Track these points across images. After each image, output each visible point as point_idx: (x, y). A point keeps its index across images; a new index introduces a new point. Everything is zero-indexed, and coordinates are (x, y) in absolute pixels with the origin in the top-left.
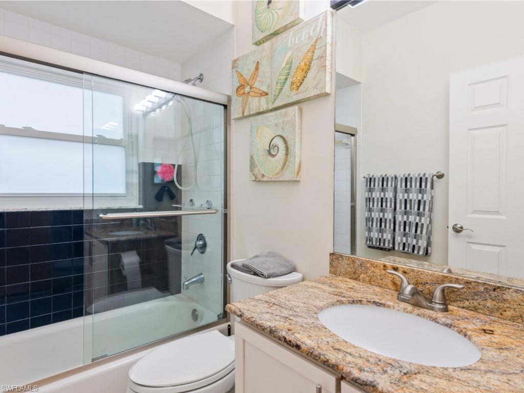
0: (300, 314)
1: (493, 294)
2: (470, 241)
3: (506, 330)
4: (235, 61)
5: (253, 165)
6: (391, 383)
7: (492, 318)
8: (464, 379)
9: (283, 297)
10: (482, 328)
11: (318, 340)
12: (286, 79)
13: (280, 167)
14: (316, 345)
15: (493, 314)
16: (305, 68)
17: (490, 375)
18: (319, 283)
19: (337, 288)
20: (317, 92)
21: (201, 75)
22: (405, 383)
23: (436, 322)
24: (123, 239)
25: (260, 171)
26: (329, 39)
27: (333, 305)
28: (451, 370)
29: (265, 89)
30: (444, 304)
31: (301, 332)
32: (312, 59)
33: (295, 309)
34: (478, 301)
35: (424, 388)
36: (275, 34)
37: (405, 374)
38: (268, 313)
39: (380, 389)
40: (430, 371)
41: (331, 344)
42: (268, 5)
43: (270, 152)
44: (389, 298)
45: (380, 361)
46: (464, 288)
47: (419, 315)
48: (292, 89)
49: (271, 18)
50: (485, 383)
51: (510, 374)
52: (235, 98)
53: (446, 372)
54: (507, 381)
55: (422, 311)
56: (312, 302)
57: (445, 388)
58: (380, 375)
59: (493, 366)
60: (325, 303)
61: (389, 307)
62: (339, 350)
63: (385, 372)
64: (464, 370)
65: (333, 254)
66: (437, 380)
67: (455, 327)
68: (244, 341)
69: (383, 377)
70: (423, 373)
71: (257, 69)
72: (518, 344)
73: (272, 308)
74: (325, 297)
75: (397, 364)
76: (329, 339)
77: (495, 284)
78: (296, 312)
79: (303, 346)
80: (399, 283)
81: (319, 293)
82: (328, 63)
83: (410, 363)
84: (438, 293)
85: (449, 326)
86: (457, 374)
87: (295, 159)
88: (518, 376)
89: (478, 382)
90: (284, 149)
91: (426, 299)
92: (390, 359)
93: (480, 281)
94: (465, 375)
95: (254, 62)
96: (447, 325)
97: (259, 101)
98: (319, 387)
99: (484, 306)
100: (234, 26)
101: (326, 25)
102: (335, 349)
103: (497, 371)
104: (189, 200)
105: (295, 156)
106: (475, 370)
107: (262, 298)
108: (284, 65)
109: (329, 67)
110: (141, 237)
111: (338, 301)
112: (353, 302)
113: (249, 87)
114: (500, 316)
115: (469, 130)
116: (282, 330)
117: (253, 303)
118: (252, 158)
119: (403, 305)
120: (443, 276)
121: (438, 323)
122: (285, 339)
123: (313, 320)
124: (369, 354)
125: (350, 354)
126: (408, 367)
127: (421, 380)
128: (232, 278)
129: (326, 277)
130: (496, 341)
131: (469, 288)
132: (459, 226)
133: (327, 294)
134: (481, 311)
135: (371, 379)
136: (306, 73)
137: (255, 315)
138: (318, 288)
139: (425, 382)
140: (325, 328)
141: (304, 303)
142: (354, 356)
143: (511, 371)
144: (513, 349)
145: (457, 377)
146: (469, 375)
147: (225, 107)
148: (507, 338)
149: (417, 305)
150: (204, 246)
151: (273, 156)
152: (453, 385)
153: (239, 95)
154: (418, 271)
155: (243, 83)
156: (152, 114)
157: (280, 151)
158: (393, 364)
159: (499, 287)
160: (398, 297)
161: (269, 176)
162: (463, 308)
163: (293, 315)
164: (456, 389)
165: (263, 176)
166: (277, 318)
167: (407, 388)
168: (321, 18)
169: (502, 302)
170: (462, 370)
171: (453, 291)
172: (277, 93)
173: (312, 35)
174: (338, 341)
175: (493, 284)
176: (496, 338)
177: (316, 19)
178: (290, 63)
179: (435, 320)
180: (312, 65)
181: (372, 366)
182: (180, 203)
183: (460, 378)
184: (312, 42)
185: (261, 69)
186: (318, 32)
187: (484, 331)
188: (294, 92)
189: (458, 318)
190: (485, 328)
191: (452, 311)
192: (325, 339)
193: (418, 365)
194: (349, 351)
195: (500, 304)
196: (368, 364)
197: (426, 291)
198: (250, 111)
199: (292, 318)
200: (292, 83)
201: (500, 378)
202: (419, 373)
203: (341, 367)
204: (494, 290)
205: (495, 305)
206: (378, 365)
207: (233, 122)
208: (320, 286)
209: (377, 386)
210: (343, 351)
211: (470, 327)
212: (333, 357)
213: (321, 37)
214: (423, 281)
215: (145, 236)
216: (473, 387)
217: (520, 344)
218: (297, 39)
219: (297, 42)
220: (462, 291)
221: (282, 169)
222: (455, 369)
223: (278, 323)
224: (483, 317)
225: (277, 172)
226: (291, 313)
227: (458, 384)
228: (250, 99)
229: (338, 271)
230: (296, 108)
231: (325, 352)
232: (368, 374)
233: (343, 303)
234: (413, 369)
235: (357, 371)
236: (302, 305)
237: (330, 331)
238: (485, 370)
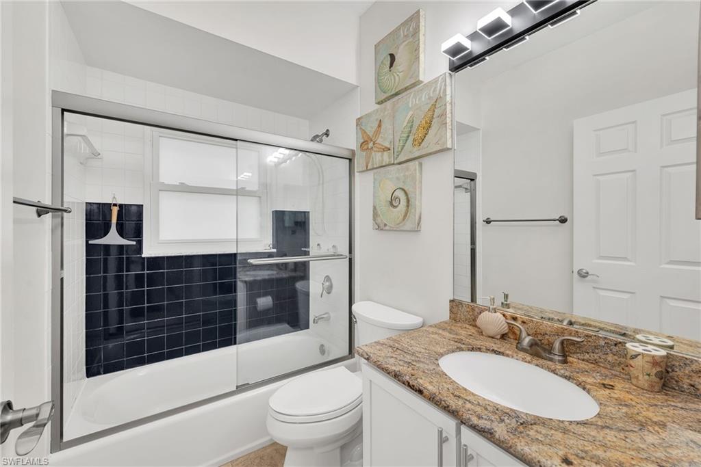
0: (422, 360)
1: (615, 349)
2: (595, 286)
3: (627, 386)
4: (359, 119)
5: (375, 215)
6: (508, 432)
7: (613, 372)
8: (579, 433)
9: (406, 343)
10: (601, 382)
11: (439, 386)
12: (408, 136)
13: (401, 217)
14: (438, 391)
15: (614, 368)
16: (426, 126)
17: (608, 431)
18: (439, 328)
19: (456, 334)
20: (438, 148)
21: (328, 130)
22: (521, 433)
23: (555, 373)
24: (259, 278)
25: (382, 220)
26: (448, 98)
27: (453, 352)
28: (567, 423)
29: (387, 144)
30: (563, 356)
31: (423, 378)
32: (433, 117)
33: (417, 355)
34: (599, 355)
35: (540, 439)
36: (397, 94)
37: (522, 424)
38: (392, 357)
39: (497, 436)
40: (546, 423)
41: (451, 390)
42: (390, 68)
43: (392, 203)
44: (508, 347)
45: (497, 410)
46: (583, 341)
47: (537, 365)
48: (414, 145)
49: (393, 81)
50: (601, 439)
51: (628, 431)
52: (358, 153)
53: (561, 425)
54: (624, 438)
55: (541, 361)
56: (433, 348)
57: (560, 439)
58: (497, 423)
59: (611, 422)
60: (445, 349)
61: (508, 356)
62: (459, 397)
63: (503, 421)
64: (581, 424)
65: (453, 301)
66: (553, 432)
67: (574, 379)
68: (371, 381)
69: (500, 425)
70: (539, 424)
71: (380, 126)
72: (639, 401)
73: (396, 353)
74: (445, 343)
75: (514, 414)
76: (449, 386)
77: (616, 339)
78: (417, 357)
79: (425, 391)
80: (518, 333)
81: (440, 339)
82: (448, 120)
83: (527, 414)
84: (557, 345)
85: (568, 378)
86: (573, 428)
87: (415, 211)
88: (635, 434)
89: (594, 437)
90: (405, 200)
91: (545, 350)
92: (508, 408)
93: (600, 335)
94: (582, 429)
95: (377, 120)
96: (565, 377)
97: (382, 156)
98: (440, 430)
99: (605, 360)
100: (358, 86)
101: (445, 85)
102: (455, 396)
103: (614, 427)
104: (317, 244)
105: (416, 208)
106: (591, 425)
107: (386, 343)
108: (405, 124)
109: (450, 124)
110: (274, 277)
111: (458, 348)
112: (473, 349)
113: (372, 143)
114: (622, 370)
115: (595, 175)
116: (405, 375)
117: (378, 347)
118: (375, 208)
119: (521, 354)
120: (562, 328)
121: (557, 374)
122: (409, 383)
123: (434, 367)
124: (487, 403)
125: (470, 402)
126: (525, 417)
127: (537, 431)
128: (358, 320)
129: (446, 323)
130: (616, 396)
131: (590, 341)
132: (584, 271)
133: (447, 340)
134: (602, 365)
135: (489, 427)
136: (428, 130)
137: (380, 359)
138: (439, 334)
139: (541, 433)
140: (446, 375)
141: (426, 349)
142: (473, 404)
143: (628, 428)
144: (633, 406)
145: (573, 430)
146: (585, 429)
147: (350, 160)
148: (627, 394)
149: (536, 355)
150: (331, 287)
151: (395, 207)
152: (568, 438)
153: (363, 150)
154: (537, 322)
155: (366, 139)
156: (284, 165)
157: (401, 203)
158: (510, 413)
159: (620, 343)
160: (517, 346)
161: (391, 225)
162: (583, 360)
163: (416, 361)
164: (572, 442)
165: (385, 225)
166: (401, 363)
167: (523, 437)
168: (440, 80)
169: (623, 357)
170: (578, 423)
171: (573, 343)
172: (400, 149)
173: (432, 95)
174: (458, 388)
175: (614, 339)
176: (616, 394)
177: (436, 80)
178: (412, 122)
179: (554, 372)
180: (433, 123)
181: (490, 415)
182: (309, 247)
183: (576, 432)
184: (433, 102)
185: (383, 126)
186: (438, 92)
187: (604, 385)
188: (416, 148)
189: (577, 370)
190: (605, 383)
191: (571, 363)
192: (445, 385)
193: (534, 416)
194: (468, 398)
195: (621, 359)
196: (486, 412)
197: (546, 342)
198: (373, 164)
199: (414, 363)
200: (414, 140)
201: (616, 434)
202: (535, 424)
203: (460, 413)
204: (616, 345)
205: (616, 360)
206: (496, 413)
207: (356, 174)
208: (441, 332)
209: (495, 433)
210: (462, 398)
211: (589, 380)
212: (453, 403)
213: (440, 97)
214: (543, 331)
215: (278, 276)
216: (588, 441)
217: (641, 401)
218: (417, 100)
219: (417, 102)
220: (582, 344)
221: (404, 219)
222: (571, 422)
223: (402, 368)
224: (603, 371)
225: (398, 222)
226: (413, 358)
227: (573, 438)
228: (373, 153)
229: (458, 318)
230: (416, 162)
231: (445, 398)
232: (486, 422)
233: (463, 350)
234: (529, 420)
235: (476, 418)
236: (423, 351)
237: (450, 378)
238: (601, 426)
